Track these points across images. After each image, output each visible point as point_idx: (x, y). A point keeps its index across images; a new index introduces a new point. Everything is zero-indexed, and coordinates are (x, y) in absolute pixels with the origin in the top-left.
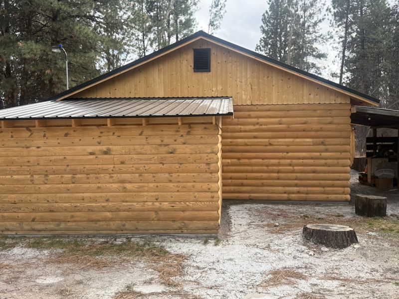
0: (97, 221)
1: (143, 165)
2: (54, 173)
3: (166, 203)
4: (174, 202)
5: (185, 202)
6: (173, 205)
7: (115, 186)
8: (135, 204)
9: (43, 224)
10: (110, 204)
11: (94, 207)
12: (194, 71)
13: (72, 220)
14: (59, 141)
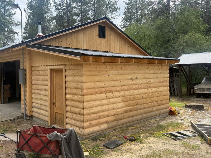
0: (132, 116)
1: (148, 84)
2: (116, 91)
3: (155, 103)
4: (157, 102)
5: (160, 101)
6: (157, 103)
7: (139, 96)
8: (146, 104)
9: (110, 123)
10: (138, 106)
11: (132, 109)
12: (99, 37)
13: (123, 118)
14: (118, 72)
